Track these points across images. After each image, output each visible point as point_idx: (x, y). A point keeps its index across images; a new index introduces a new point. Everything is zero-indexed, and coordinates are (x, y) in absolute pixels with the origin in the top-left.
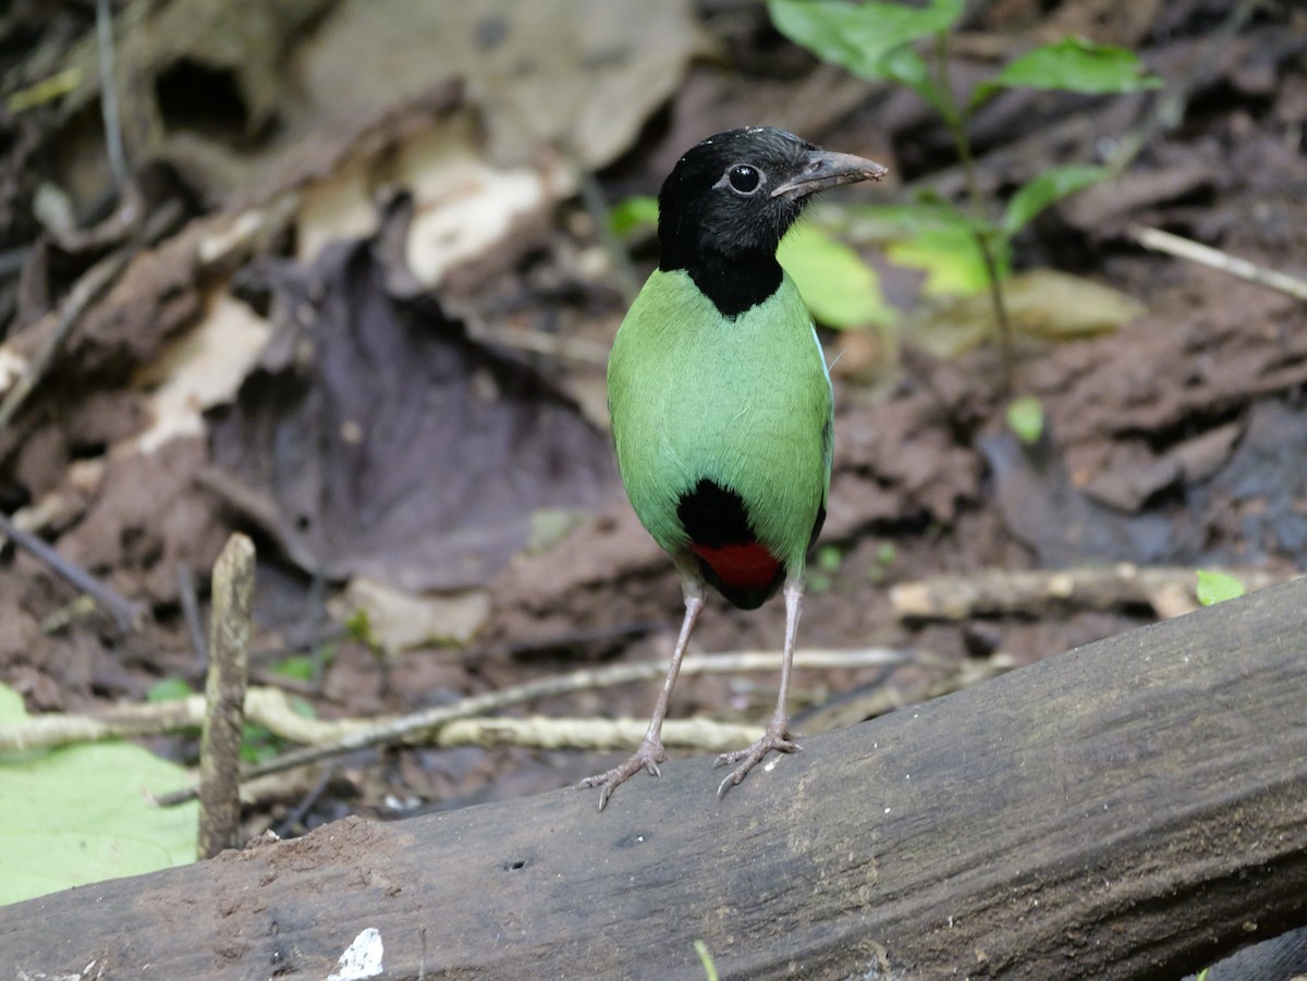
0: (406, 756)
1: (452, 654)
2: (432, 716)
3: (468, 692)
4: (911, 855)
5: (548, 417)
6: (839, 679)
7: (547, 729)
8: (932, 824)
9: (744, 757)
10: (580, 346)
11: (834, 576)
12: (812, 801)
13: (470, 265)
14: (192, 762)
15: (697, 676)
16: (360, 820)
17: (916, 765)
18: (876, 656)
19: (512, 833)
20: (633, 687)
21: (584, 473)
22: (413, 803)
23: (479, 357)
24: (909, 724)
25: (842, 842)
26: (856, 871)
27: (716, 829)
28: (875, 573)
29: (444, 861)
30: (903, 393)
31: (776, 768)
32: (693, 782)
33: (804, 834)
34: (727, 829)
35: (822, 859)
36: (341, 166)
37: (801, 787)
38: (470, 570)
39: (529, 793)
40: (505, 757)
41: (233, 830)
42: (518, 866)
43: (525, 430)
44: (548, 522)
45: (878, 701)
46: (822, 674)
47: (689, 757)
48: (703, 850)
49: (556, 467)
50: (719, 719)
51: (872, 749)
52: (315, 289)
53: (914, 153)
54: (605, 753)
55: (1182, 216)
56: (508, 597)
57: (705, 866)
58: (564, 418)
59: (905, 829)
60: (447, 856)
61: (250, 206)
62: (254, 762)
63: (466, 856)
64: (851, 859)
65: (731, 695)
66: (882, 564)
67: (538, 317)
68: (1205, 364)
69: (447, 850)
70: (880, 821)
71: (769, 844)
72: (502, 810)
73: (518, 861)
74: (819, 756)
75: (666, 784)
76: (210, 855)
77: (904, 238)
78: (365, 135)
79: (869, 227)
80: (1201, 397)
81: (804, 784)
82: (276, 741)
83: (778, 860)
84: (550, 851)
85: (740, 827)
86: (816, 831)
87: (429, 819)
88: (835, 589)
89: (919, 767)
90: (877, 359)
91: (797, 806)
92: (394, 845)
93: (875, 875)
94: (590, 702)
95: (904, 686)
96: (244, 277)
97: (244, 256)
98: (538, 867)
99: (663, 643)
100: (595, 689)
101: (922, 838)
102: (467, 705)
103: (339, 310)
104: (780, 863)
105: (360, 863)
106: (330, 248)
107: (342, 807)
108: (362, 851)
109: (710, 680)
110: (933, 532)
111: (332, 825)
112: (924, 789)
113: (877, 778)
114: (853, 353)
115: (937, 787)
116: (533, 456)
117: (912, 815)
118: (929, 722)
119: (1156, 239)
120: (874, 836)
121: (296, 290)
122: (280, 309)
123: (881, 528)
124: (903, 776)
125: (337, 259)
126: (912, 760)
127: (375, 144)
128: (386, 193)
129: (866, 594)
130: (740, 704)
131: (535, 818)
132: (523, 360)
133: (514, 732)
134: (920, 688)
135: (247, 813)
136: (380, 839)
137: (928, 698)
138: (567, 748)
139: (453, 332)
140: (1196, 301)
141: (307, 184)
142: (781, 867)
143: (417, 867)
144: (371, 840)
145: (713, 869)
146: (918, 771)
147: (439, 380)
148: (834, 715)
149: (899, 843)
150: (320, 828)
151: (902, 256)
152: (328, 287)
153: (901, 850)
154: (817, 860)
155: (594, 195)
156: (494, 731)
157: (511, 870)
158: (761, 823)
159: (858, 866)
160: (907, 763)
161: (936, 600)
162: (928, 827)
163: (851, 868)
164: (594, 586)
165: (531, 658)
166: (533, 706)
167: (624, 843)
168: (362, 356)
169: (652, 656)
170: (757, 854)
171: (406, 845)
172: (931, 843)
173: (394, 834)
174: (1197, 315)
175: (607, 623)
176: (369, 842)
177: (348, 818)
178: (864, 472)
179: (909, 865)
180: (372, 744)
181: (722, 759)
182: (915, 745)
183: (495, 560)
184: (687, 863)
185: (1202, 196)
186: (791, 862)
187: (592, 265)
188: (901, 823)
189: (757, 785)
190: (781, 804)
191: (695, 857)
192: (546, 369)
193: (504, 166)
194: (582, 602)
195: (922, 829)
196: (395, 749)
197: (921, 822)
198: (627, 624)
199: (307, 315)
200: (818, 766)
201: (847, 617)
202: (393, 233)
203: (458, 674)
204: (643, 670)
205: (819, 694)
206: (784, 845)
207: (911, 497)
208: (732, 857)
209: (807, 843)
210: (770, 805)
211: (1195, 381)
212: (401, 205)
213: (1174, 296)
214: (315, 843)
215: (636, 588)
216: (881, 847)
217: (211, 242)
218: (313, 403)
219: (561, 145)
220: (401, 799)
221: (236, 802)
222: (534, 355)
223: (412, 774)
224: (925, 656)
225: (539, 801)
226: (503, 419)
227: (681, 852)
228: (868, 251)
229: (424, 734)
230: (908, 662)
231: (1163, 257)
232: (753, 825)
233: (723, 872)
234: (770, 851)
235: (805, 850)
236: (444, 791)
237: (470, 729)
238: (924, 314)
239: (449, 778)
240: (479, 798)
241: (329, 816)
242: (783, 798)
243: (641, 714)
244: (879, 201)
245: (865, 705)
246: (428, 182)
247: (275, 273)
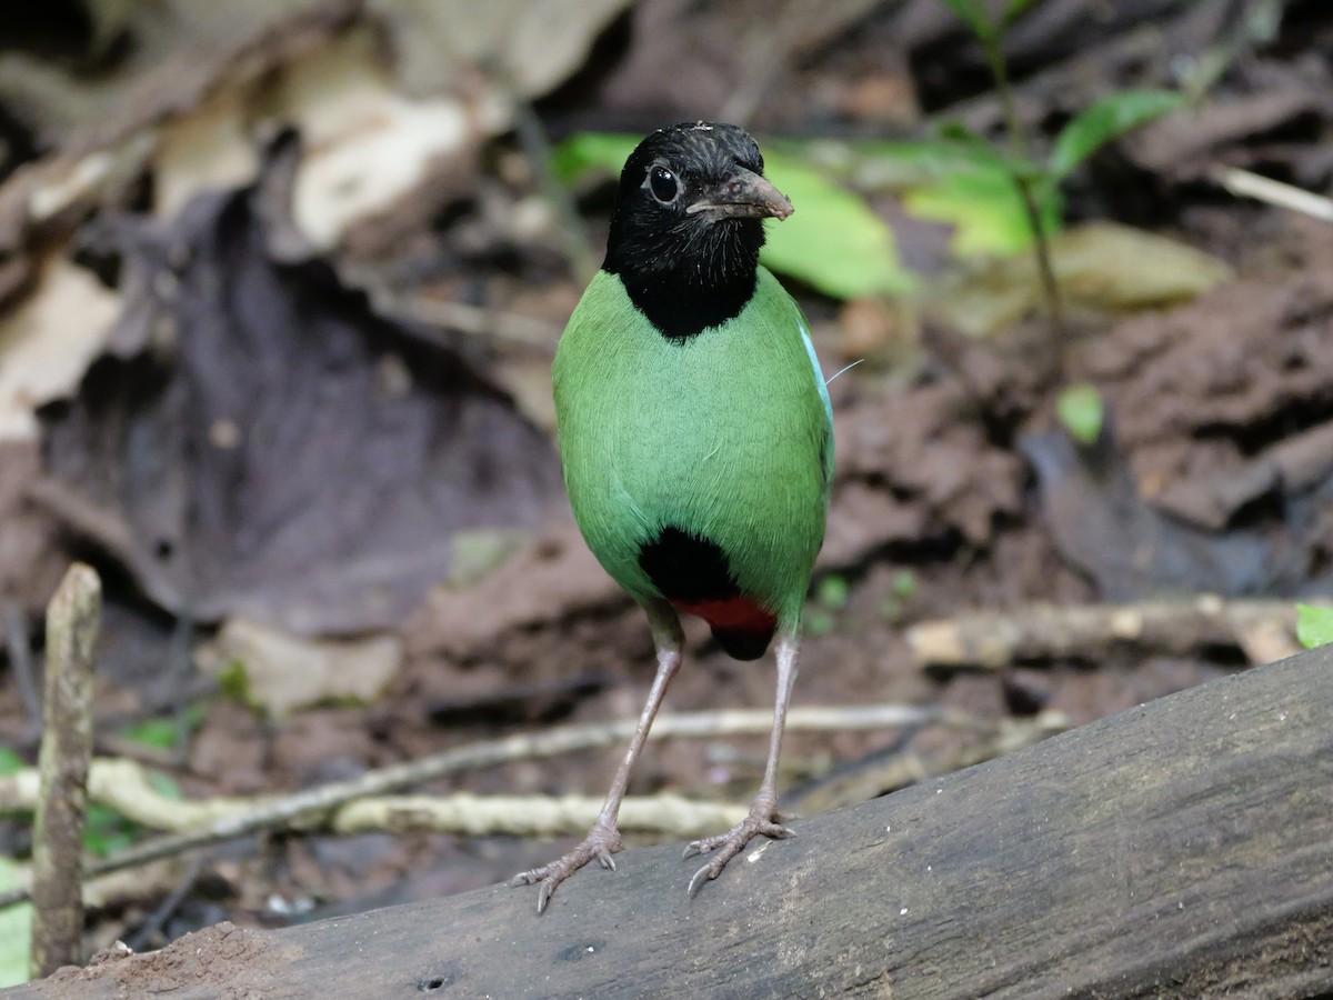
0: (295, 848)
1: (353, 716)
2: (327, 794)
3: (373, 764)
4: (935, 968)
5: (474, 414)
6: (845, 744)
7: (474, 810)
8: (960, 929)
9: (721, 845)
10: (517, 321)
11: (839, 613)
12: (807, 901)
13: (375, 221)
14: (23, 854)
15: (665, 741)
16: (234, 927)
17: (940, 854)
18: (891, 714)
19: (427, 942)
20: (583, 756)
21: (520, 484)
22: (304, 905)
23: (385, 338)
24: (931, 801)
25: (847, 951)
26: (865, 988)
27: (686, 936)
28: (891, 609)
29: (341, 978)
30: (925, 380)
31: (762, 859)
32: (657, 876)
33: (799, 942)
34: (699, 936)
35: (822, 974)
36: (210, 95)
37: (794, 882)
38: (376, 609)
39: (452, 891)
40: (421, 847)
41: (75, 940)
42: (436, 985)
43: (444, 431)
44: (475, 547)
45: (894, 772)
46: (822, 738)
47: (654, 845)
48: (670, 963)
49: (485, 476)
50: (693, 796)
51: (884, 834)
52: (177, 252)
53: (938, 75)
54: (548, 840)
55: (1280, 153)
56: (423, 642)
57: (672, 983)
58: (495, 414)
59: (926, 936)
60: (345, 972)
61: (94, 147)
62: (101, 854)
63: (369, 972)
64: (858, 974)
65: (708, 765)
66: (900, 598)
67: (461, 286)
68: (1309, 341)
69: (345, 966)
70: (894, 924)
71: (753, 955)
72: (414, 913)
73: (435, 978)
74: (817, 842)
75: (623, 880)
76: (45, 973)
77: (925, 184)
78: (242, 55)
79: (881, 169)
80: (1303, 383)
81: (798, 878)
82: (130, 827)
83: (766, 975)
84: (475, 966)
85: (717, 934)
86: (814, 938)
87: (322, 926)
88: (840, 630)
89: (944, 856)
90: (893, 336)
91: (790, 906)
92: (277, 959)
93: (889, 994)
94: (529, 775)
95: (927, 754)
96: (87, 238)
97: (87, 211)
98: (461, 986)
99: (622, 700)
100: (535, 759)
101: (947, 946)
102: (372, 780)
103: (208, 279)
104: (767, 979)
105: (233, 983)
106: (196, 201)
107: (213, 911)
108: (237, 966)
109: (681, 747)
110: (964, 557)
111: (199, 933)
112: (951, 883)
113: (890, 871)
114: (861, 330)
115: (967, 881)
116: (456, 462)
117: (935, 917)
118: (957, 798)
119: (1245, 183)
120: (888, 943)
121: (154, 254)
122: (133, 278)
123: (896, 552)
124: (923, 868)
125: (205, 215)
126: (936, 848)
127: (254, 67)
128: (267, 130)
129: (879, 637)
130: (720, 777)
131: (456, 924)
132: (443, 341)
133: (431, 815)
134: (947, 755)
135: (92, 919)
136: (260, 952)
137: (957, 767)
138: (499, 834)
139: (352, 306)
140: (1296, 261)
141: (167, 119)
142: (770, 985)
143: (306, 986)
144: (247, 954)
145: (683, 988)
146: (942, 861)
147: (336, 367)
148: (839, 790)
149: (919, 953)
150: (184, 938)
151: (924, 206)
152: (194, 251)
153: (922, 962)
154: (815, 976)
155: (533, 131)
156: (407, 813)
157: (427, 990)
158: (743, 928)
159: (867, 983)
160: (928, 851)
161: (968, 643)
162: (958, 931)
163: (858, 985)
164: (534, 628)
165: (454, 720)
166: (457, 780)
167: (569, 954)
168: (238, 336)
169: (607, 717)
170: (739, 967)
171: (293, 959)
172: (958, 953)
173: (277, 946)
174: (1298, 279)
175: (550, 674)
176: (245, 955)
177: (219, 925)
178: (876, 480)
179: (932, 980)
180: (251, 830)
181: (694, 847)
182: (938, 828)
183: (408, 594)
184: (651, 979)
185: (1303, 127)
186: (782, 977)
187: (530, 219)
188: (919, 927)
189: (738, 880)
190: (769, 904)
191: (660, 973)
192: (470, 352)
193: (418, 95)
194: (518, 649)
195: (949, 934)
196: (281, 837)
197: (946, 926)
198: (575, 676)
199: (167, 286)
200: (815, 856)
201: (855, 665)
202: (277, 180)
203: (360, 741)
204: (595, 734)
205: (820, 763)
206: (773, 956)
207: (936, 513)
208: (707, 972)
209: (802, 953)
210: (755, 906)
211: (1295, 363)
212: (286, 145)
213: (1268, 254)
214: (177, 957)
215: (586, 630)
216: (896, 958)
217: (45, 194)
218: (175, 398)
219: (490, 68)
220: (289, 899)
221: (79, 905)
222: (456, 334)
223: (303, 868)
224: (954, 714)
225: (461, 902)
226: (417, 416)
227: (642, 966)
228: (879, 200)
229: (317, 818)
230: (932, 723)
231: (1255, 205)
232: (734, 931)
233: (696, 991)
234: (755, 964)
235: (799, 963)
236: (344, 889)
237: (376, 810)
238: (952, 279)
239: (351, 873)
240: (389, 898)
241: (196, 922)
242: (772, 898)
243: (593, 790)
244: (893, 135)
245: (877, 777)
246: (321, 115)
247: (127, 233)
